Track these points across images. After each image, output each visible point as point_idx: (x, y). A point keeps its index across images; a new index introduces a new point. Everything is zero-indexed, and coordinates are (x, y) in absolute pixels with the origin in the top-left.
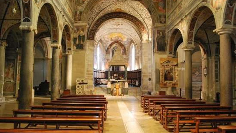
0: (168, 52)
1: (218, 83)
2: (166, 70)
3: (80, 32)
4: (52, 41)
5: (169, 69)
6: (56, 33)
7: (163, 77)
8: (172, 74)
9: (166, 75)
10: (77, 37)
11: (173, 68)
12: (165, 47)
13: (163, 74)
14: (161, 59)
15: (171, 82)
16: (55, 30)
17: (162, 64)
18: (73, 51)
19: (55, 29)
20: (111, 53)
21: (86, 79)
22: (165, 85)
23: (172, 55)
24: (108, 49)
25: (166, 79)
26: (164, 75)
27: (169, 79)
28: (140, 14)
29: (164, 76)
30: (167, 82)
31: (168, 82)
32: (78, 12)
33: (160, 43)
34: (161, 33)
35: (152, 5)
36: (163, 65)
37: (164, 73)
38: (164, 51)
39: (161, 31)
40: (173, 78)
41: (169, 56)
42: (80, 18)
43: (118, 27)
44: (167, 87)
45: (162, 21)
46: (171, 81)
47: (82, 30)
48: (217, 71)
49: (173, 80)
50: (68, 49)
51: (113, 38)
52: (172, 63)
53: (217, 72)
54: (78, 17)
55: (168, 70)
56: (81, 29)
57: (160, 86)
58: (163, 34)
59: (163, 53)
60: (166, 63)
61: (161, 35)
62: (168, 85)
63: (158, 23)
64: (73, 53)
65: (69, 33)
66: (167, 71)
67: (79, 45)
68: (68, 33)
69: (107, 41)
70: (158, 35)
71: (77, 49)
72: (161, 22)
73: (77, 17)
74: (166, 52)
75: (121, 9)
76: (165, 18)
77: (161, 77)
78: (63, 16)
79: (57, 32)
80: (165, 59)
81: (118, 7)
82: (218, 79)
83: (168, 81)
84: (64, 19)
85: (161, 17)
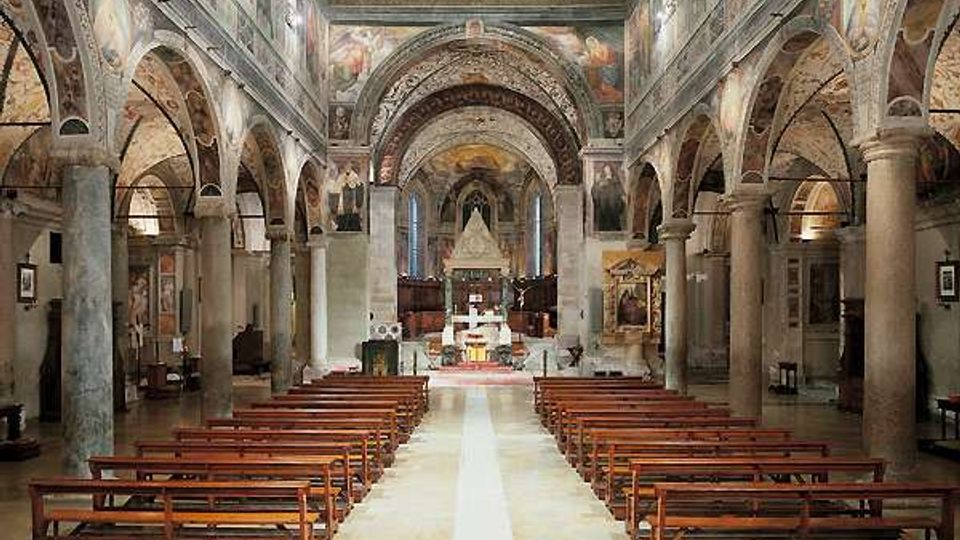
0: (629, 232)
1: (796, 330)
2: (622, 292)
3: (348, 174)
4: (269, 220)
5: (634, 286)
6: (279, 198)
7: (613, 313)
8: (644, 304)
9: (621, 307)
10: (339, 190)
11: (646, 284)
12: (621, 218)
13: (613, 302)
14: (606, 255)
15: (638, 329)
16: (276, 187)
17: (609, 271)
18: (328, 235)
19: (276, 184)
20: (459, 217)
21: (372, 316)
22: (621, 336)
23: (645, 242)
24: (447, 201)
25: (623, 318)
26: (615, 305)
27: (632, 318)
28: (548, 91)
29: (616, 310)
30: (625, 329)
31: (629, 329)
32: (340, 111)
33: (603, 204)
34: (607, 170)
35: (580, 79)
36: (613, 276)
37: (615, 300)
38: (619, 229)
39: (606, 164)
40: (646, 317)
41: (630, 247)
42: (345, 130)
43: (481, 126)
44: (627, 345)
45: (611, 131)
46: (641, 327)
47: (353, 169)
48: (796, 291)
49: (646, 322)
50: (313, 232)
51: (464, 164)
52: (643, 267)
53: (794, 295)
54: (340, 127)
55: (630, 291)
56: (350, 165)
57: (605, 342)
58: (614, 173)
59: (613, 235)
60: (622, 268)
61: (609, 177)
62: (629, 337)
63: (598, 137)
64: (327, 244)
65: (313, 182)
66: (627, 291)
67: (345, 216)
68: (310, 183)
69: (442, 174)
70: (598, 176)
71: (338, 230)
72: (607, 135)
73: (337, 127)
74: (625, 232)
75: (482, 77)
76: (622, 117)
77: (606, 314)
78: (297, 140)
79: (281, 193)
80: (618, 254)
81: (472, 71)
82: (797, 316)
83: (628, 326)
84: (299, 150)
85: (608, 119)
